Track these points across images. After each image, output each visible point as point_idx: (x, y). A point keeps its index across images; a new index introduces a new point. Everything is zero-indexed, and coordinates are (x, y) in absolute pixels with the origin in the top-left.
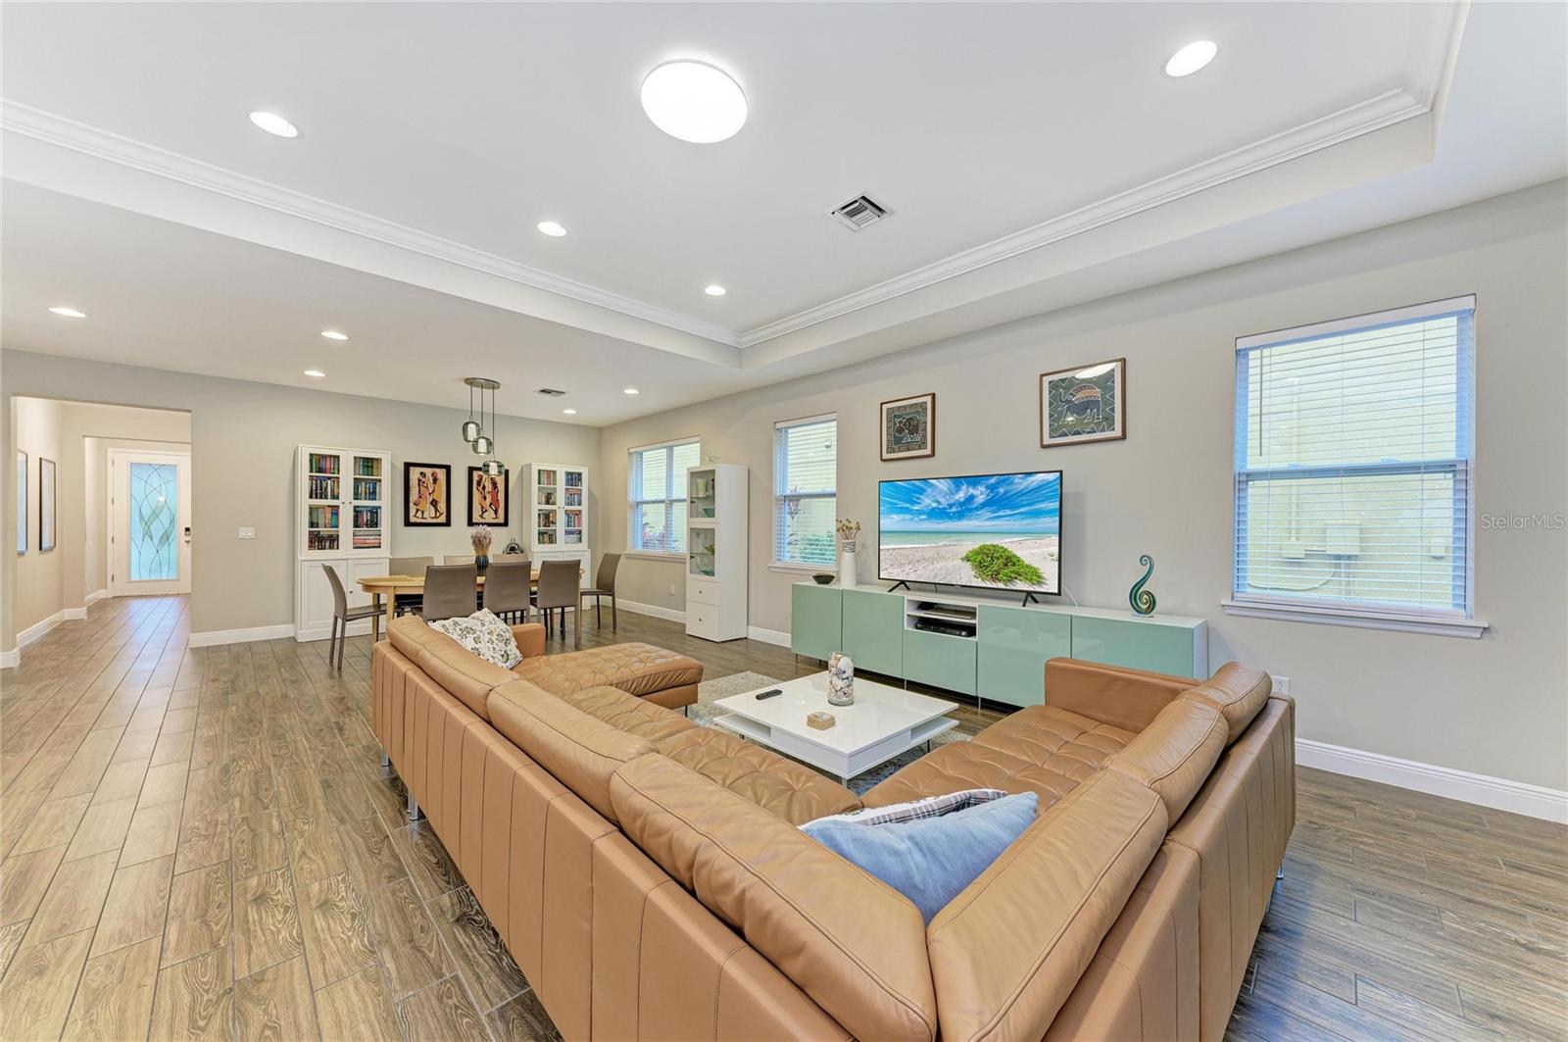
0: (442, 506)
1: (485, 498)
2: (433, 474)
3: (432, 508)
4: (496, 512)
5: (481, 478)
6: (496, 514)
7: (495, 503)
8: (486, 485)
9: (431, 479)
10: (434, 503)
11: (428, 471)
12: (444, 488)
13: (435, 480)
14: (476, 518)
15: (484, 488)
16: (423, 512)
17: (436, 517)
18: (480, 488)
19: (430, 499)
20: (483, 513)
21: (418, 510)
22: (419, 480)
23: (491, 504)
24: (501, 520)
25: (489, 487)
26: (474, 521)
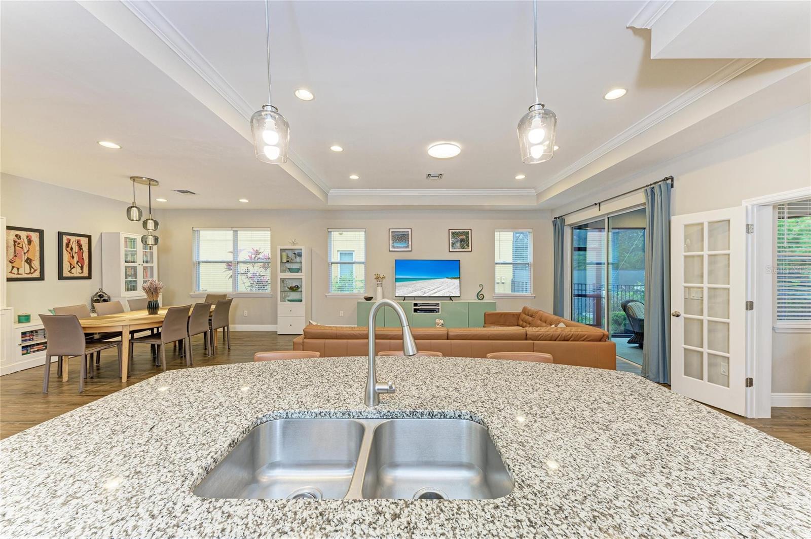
0: (36, 264)
1: (73, 257)
2: (27, 237)
3: (27, 266)
4: (82, 268)
5: (69, 241)
6: (82, 269)
7: (81, 260)
8: (73, 247)
9: (26, 241)
10: (29, 261)
11: (23, 234)
12: (38, 248)
13: (30, 242)
14: (66, 273)
15: (72, 249)
16: (18, 269)
17: (30, 273)
18: (69, 249)
19: (25, 258)
20: (71, 269)
21: (13, 267)
22: (15, 242)
23: (78, 262)
24: (86, 274)
25: (76, 249)
26: (64, 276)
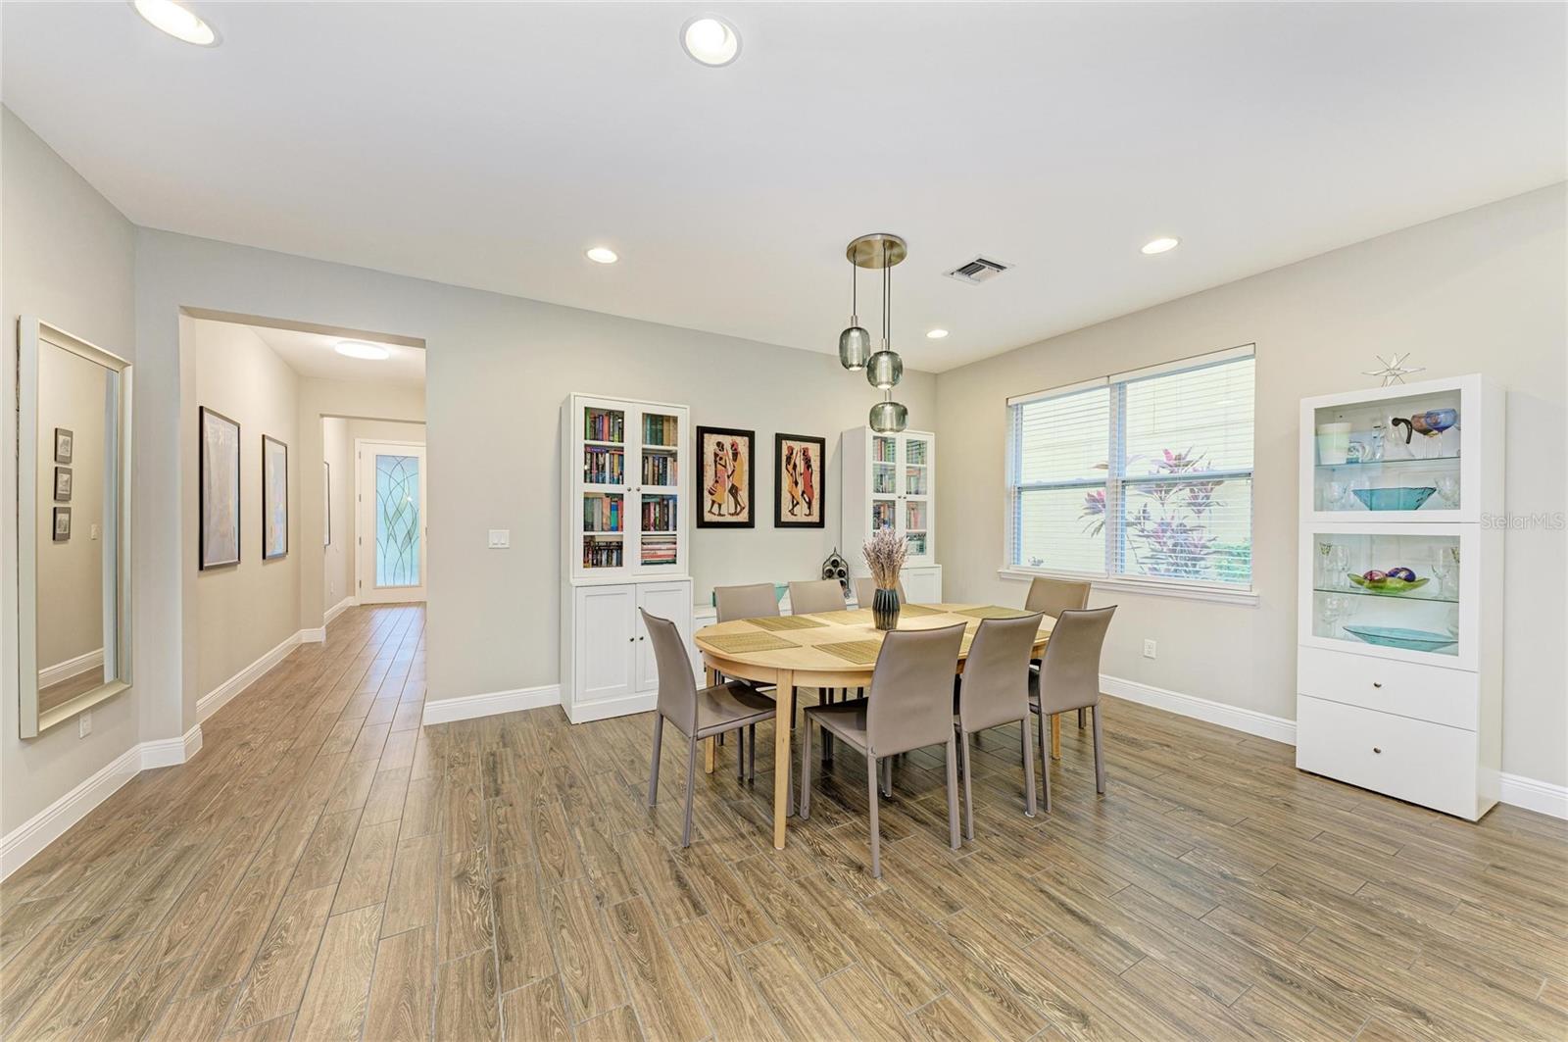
0: (744, 496)
1: (796, 483)
2: (733, 446)
3: (731, 499)
4: (810, 504)
5: (791, 450)
6: (809, 508)
7: (809, 486)
8: (798, 463)
9: (730, 453)
10: (734, 491)
11: (727, 440)
12: (746, 467)
13: (735, 455)
14: (786, 517)
15: (795, 466)
16: (720, 505)
17: (736, 514)
18: (790, 467)
19: (728, 486)
20: (794, 506)
21: (713, 502)
22: (716, 455)
23: (803, 493)
24: (815, 518)
25: (801, 467)
26: (783, 520)
